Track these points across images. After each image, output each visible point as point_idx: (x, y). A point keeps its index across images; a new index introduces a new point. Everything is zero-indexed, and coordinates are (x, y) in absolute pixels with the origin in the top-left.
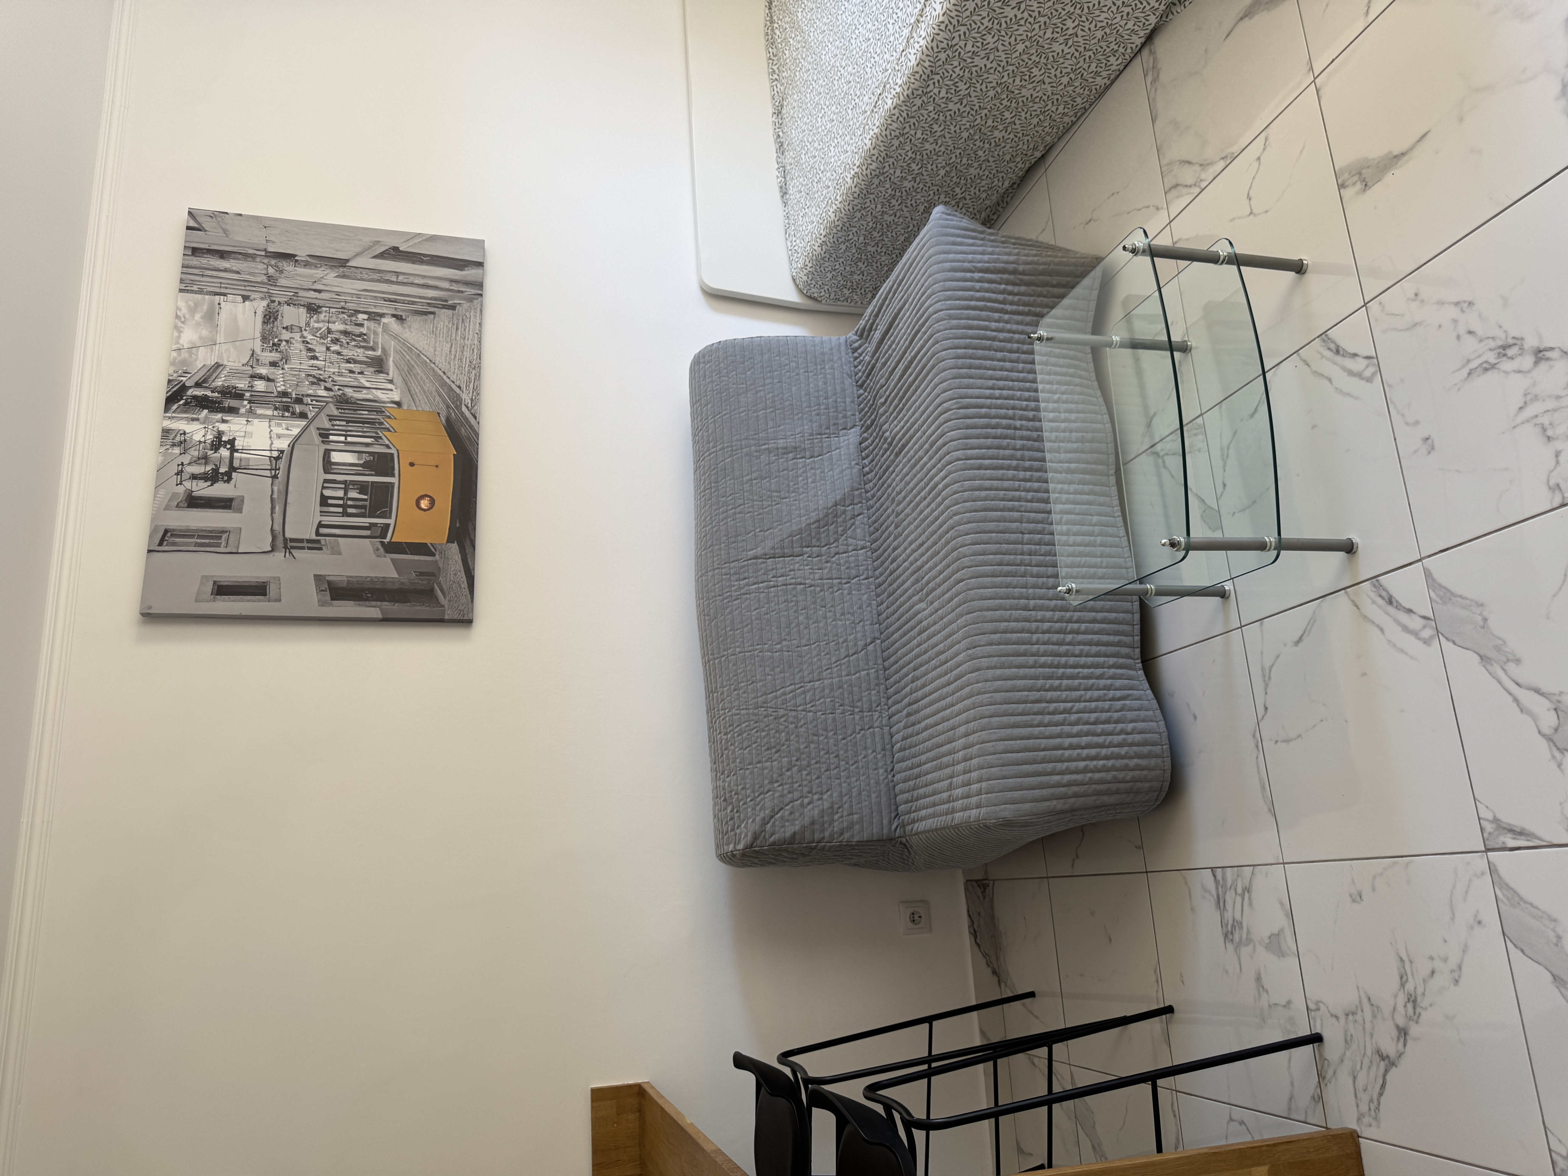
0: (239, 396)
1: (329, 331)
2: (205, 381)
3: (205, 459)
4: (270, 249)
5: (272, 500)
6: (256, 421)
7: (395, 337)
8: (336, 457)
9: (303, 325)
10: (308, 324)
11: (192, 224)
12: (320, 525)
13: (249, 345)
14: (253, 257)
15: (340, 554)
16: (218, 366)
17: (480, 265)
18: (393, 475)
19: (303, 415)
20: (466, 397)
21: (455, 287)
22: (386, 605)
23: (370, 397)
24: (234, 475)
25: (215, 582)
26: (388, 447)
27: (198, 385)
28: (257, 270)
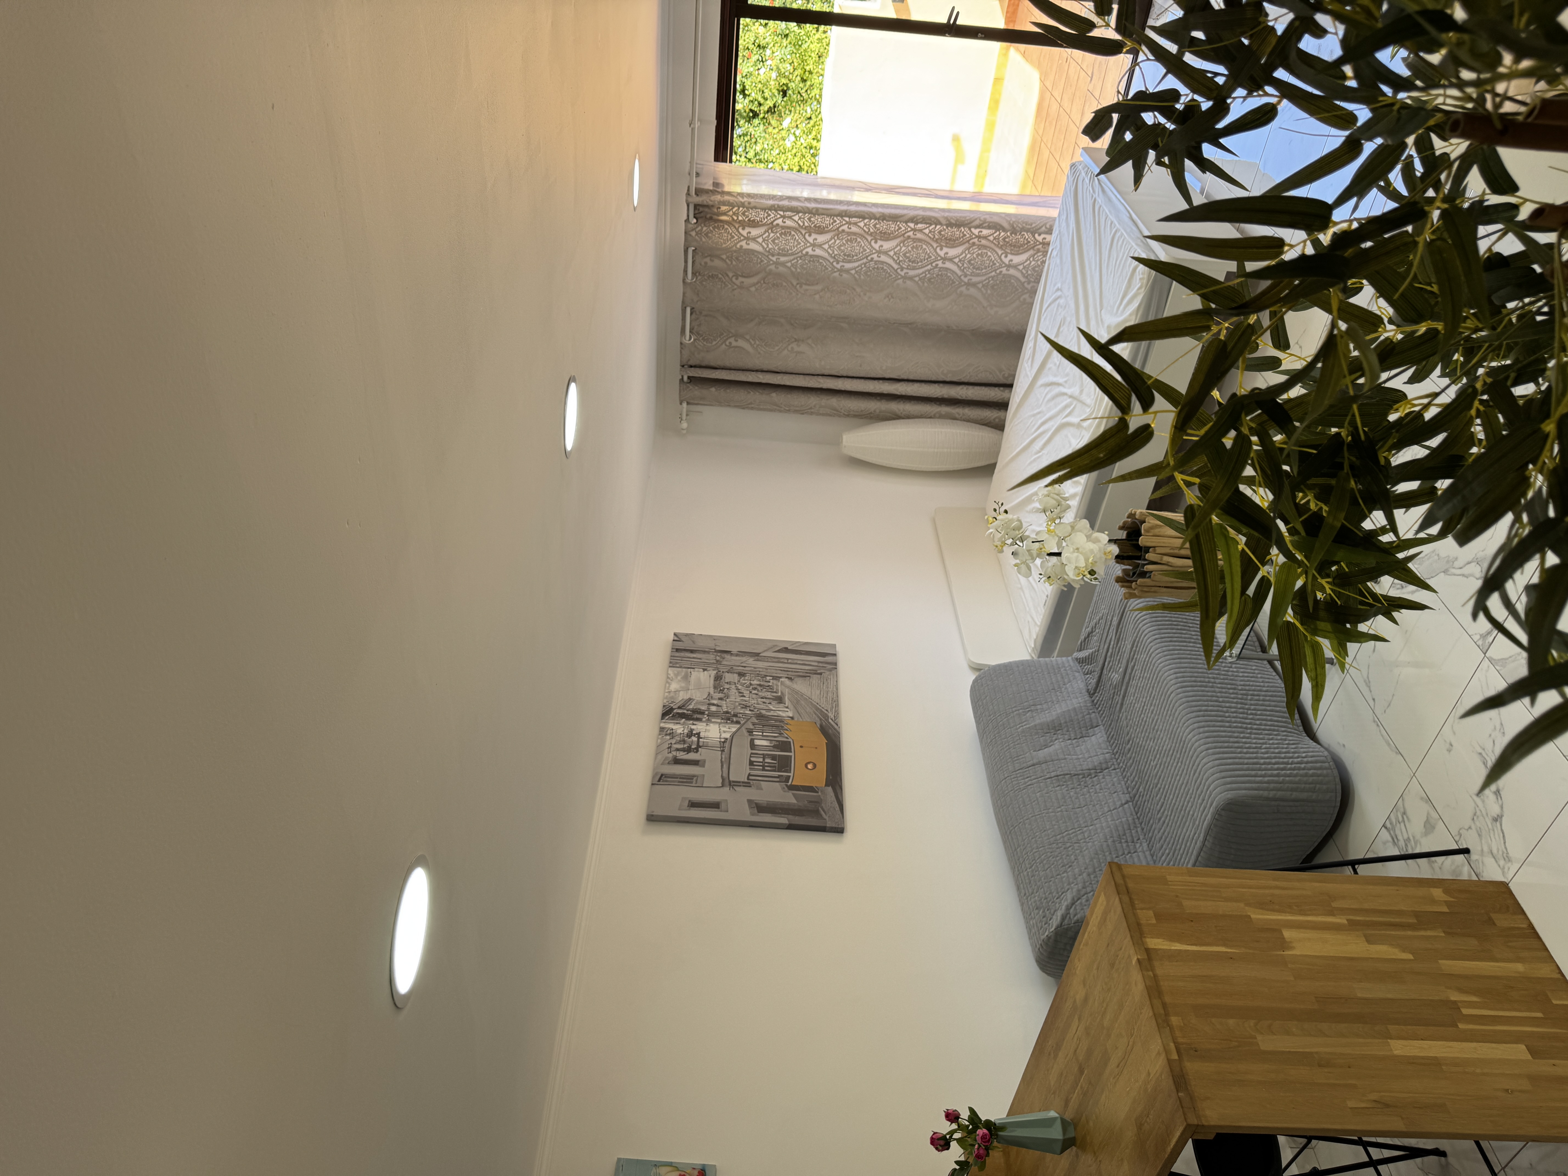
0: (702, 713)
1: (751, 684)
2: (683, 706)
3: (684, 742)
4: (718, 648)
5: (722, 762)
6: (711, 725)
7: (788, 687)
8: (757, 742)
9: (736, 681)
10: (739, 681)
11: (676, 639)
12: (749, 775)
13: (708, 690)
14: (708, 652)
15: (762, 789)
16: (690, 699)
17: (835, 655)
18: (791, 752)
19: (738, 722)
20: (831, 715)
21: (820, 665)
22: (791, 817)
23: (776, 714)
24: (700, 749)
25: (689, 801)
26: (787, 738)
27: (679, 708)
28: (711, 658)
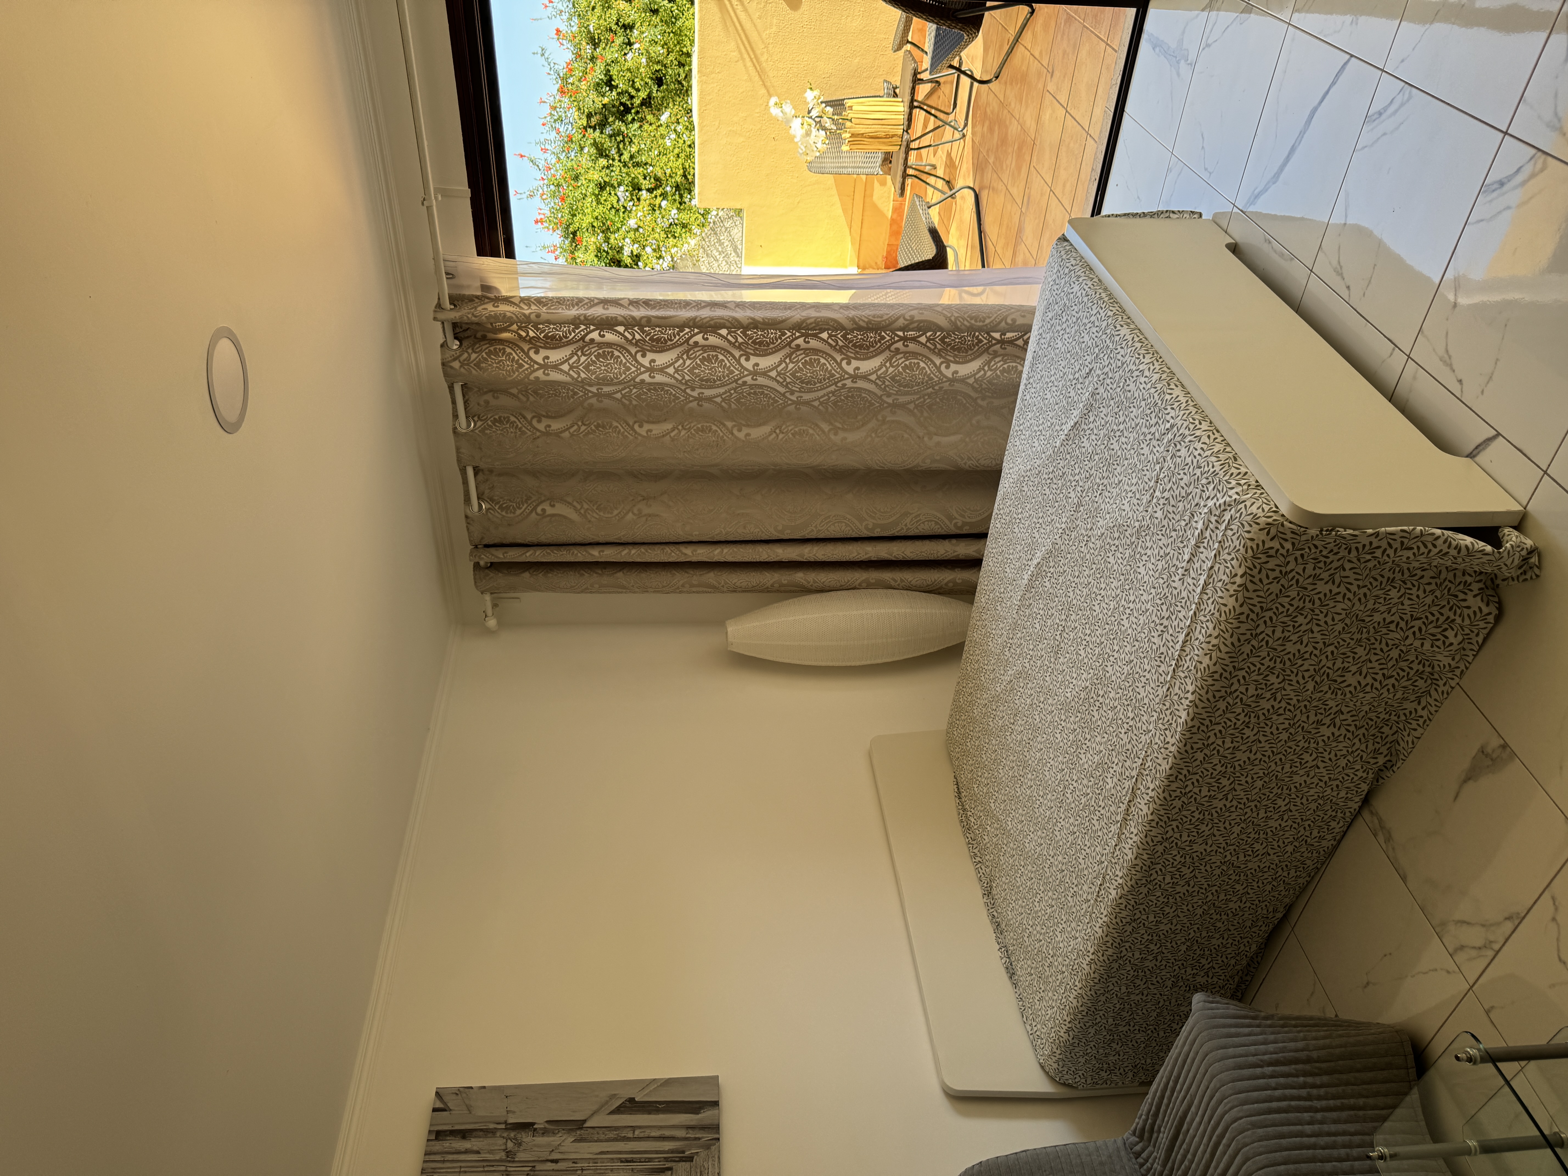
4: (511, 1121)
11: (439, 1105)
14: (493, 1132)
17: (715, 1104)
21: (691, 1134)
28: (497, 1146)
